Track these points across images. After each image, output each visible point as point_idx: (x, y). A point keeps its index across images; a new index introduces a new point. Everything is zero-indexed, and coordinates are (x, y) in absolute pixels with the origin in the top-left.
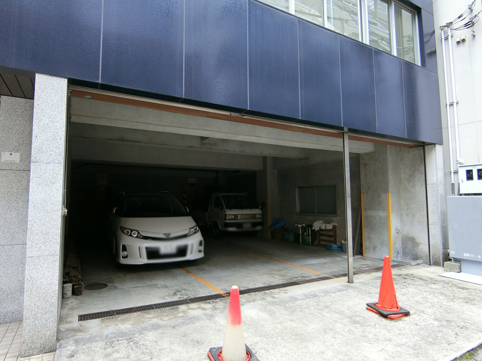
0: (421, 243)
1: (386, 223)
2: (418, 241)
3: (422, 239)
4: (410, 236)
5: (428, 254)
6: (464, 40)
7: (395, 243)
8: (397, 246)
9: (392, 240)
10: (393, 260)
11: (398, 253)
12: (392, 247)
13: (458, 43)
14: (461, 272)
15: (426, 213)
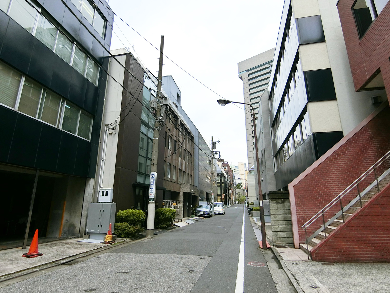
0: (77, 227)
1: (60, 217)
2: (76, 226)
3: (78, 225)
4: (73, 224)
5: (79, 232)
6: (112, 134)
7: (64, 228)
8: (65, 229)
9: (62, 226)
10: (61, 237)
11: (65, 233)
12: (61, 230)
13: (110, 134)
14: (89, 239)
15: (81, 211)
